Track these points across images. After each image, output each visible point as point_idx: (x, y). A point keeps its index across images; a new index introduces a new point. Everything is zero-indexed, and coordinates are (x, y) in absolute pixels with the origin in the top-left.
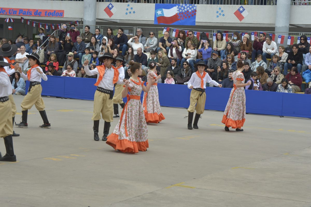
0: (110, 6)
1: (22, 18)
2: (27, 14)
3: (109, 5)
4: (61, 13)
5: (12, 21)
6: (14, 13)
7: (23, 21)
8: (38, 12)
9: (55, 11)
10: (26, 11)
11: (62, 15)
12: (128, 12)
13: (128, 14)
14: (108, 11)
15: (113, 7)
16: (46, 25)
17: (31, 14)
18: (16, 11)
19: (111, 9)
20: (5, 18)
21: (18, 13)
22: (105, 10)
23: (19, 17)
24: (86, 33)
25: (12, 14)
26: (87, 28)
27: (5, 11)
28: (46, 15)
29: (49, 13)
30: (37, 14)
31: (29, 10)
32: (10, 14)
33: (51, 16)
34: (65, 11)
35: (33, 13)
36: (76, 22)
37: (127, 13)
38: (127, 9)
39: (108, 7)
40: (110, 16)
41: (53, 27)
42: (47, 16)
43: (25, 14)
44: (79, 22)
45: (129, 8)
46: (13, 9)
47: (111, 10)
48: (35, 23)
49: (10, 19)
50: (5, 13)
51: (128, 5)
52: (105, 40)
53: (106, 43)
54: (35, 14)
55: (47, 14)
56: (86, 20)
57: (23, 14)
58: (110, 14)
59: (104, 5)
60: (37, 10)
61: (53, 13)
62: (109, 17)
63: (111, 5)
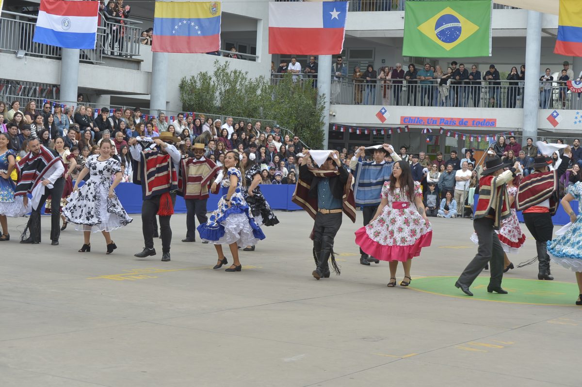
0: (555, 114)
1: (441, 128)
2: (450, 124)
3: (554, 112)
4: (493, 122)
5: (431, 131)
6: (433, 123)
7: (442, 132)
8: (464, 121)
9: (485, 120)
10: (449, 120)
11: (493, 125)
12: (577, 120)
13: (577, 123)
14: (552, 119)
15: (558, 115)
16: (470, 137)
17: (455, 124)
18: (436, 121)
19: (555, 117)
20: (423, 129)
21: (438, 123)
22: (548, 119)
23: (439, 127)
24: (528, 146)
25: (431, 124)
26: (529, 140)
27: (422, 121)
28: (473, 124)
29: (477, 123)
30: (462, 124)
31: (452, 119)
32: (429, 124)
33: (480, 125)
34: (497, 120)
35: (457, 123)
36: (510, 133)
37: (575, 122)
38: (576, 118)
39: (552, 114)
40: (555, 127)
41: (480, 138)
42: (475, 125)
43: (447, 124)
44: (515, 132)
45: (579, 116)
46: (432, 119)
47: (556, 119)
48: (458, 134)
49: (428, 130)
50: (423, 122)
51: (578, 113)
52: (556, 154)
53: (557, 158)
54: (460, 124)
55: (475, 123)
56: (526, 131)
57: (445, 123)
58: (555, 123)
59: (548, 112)
60: (463, 119)
61: (482, 122)
62: (553, 127)
63: (556, 112)
